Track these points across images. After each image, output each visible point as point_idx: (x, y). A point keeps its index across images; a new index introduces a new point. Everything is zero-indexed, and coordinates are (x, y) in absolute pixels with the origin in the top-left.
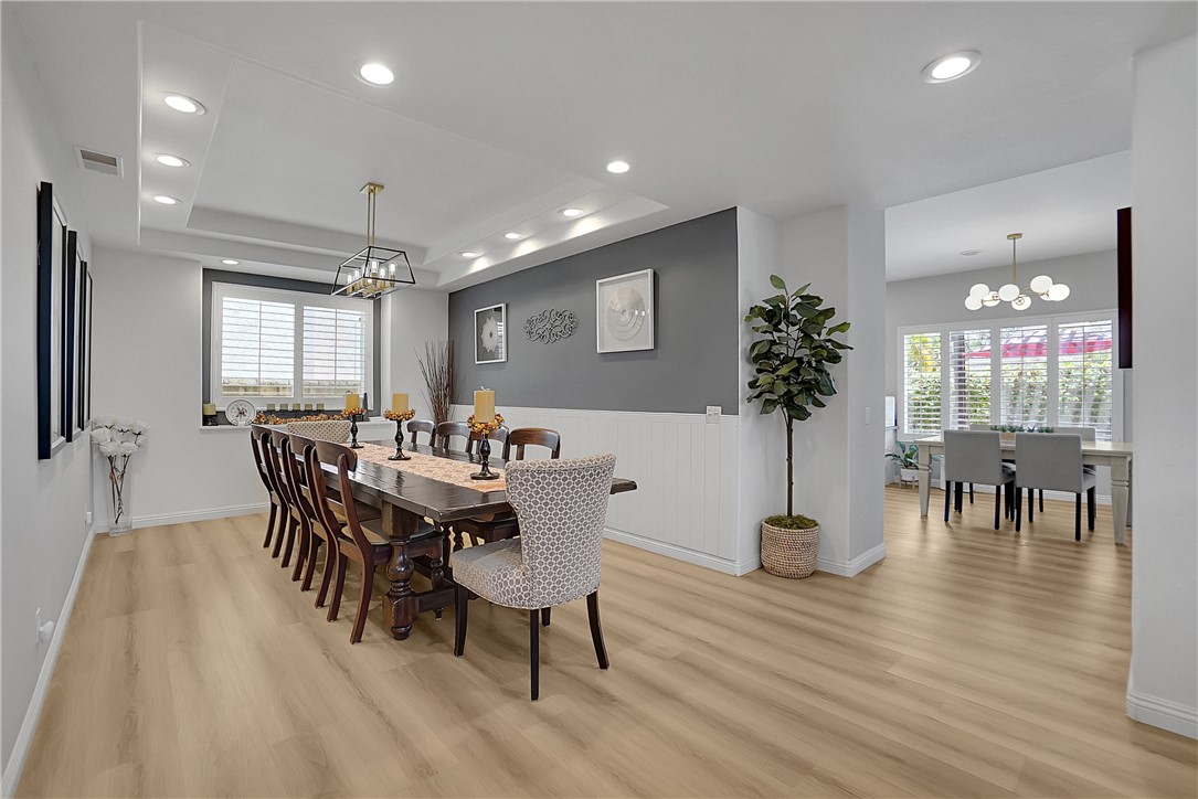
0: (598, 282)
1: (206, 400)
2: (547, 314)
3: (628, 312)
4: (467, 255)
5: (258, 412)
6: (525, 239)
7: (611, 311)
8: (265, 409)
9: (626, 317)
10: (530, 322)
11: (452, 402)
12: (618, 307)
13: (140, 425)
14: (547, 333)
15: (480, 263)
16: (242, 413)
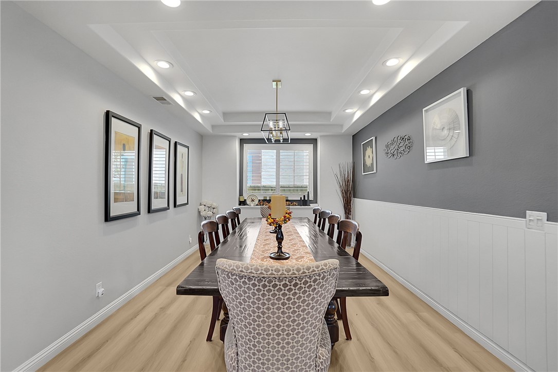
0: (424, 109)
1: (241, 194)
2: (396, 139)
3: (446, 128)
4: (348, 111)
5: (259, 200)
6: (374, 93)
7: (434, 129)
8: (263, 199)
9: (446, 132)
10: (387, 146)
11: (354, 197)
12: (439, 126)
13: (215, 205)
14: (395, 152)
15: (356, 114)
16: (253, 200)
